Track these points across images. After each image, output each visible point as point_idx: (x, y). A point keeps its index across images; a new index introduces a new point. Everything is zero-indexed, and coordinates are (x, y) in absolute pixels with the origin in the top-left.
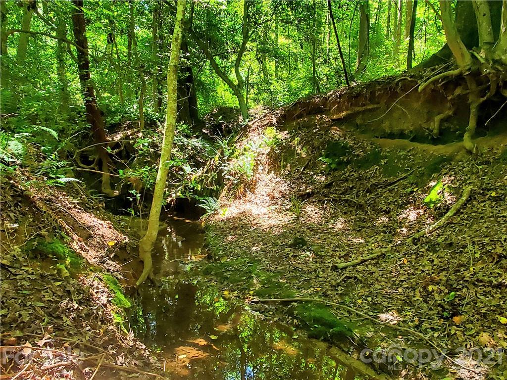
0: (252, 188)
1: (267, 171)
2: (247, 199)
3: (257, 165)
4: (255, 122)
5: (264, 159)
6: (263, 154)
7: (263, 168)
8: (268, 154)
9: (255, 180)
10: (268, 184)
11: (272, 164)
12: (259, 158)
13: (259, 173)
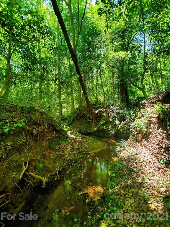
0: (146, 137)
1: (157, 127)
2: (143, 144)
3: (150, 123)
4: (149, 101)
5: (154, 120)
6: (153, 117)
7: (154, 125)
8: (157, 117)
9: (148, 132)
10: (158, 136)
11: (160, 123)
12: (151, 119)
13: (151, 128)
